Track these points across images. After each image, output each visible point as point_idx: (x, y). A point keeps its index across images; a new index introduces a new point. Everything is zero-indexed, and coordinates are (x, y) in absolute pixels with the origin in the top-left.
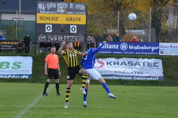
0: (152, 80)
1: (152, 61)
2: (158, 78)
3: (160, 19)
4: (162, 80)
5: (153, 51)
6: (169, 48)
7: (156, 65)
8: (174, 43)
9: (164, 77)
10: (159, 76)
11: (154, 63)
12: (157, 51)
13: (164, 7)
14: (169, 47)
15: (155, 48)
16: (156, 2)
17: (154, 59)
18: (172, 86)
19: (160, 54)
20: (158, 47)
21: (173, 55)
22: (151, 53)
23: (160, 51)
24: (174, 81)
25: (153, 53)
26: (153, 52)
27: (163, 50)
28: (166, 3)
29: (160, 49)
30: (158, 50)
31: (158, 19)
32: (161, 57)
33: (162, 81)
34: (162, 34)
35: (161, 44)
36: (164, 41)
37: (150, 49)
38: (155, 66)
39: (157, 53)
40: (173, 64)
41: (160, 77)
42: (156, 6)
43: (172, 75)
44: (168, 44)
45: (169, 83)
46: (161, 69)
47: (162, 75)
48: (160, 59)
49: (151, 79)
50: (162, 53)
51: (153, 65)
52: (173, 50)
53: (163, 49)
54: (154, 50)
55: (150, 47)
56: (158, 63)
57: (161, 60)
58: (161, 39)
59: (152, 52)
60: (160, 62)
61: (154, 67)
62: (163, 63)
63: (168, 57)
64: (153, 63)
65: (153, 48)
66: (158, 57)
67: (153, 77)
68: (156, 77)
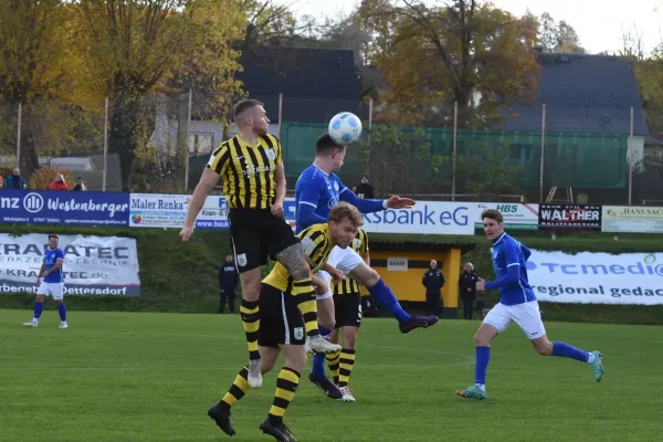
0: (110, 295)
1: (110, 242)
2: (124, 290)
3: (133, 129)
4: (137, 294)
5: (112, 215)
6: (156, 209)
7: (121, 253)
8: (170, 193)
9: (141, 286)
10: (129, 283)
11: (116, 250)
12: (125, 215)
13: (142, 98)
14: (157, 206)
15: (118, 207)
16: (123, 83)
17: (115, 237)
18: (163, 311)
19: (132, 224)
20: (126, 206)
21: (165, 226)
22: (107, 222)
23: (131, 216)
24: (168, 297)
25: (112, 222)
26: (114, 218)
27: (140, 212)
28: (149, 85)
29: (131, 209)
30: (127, 212)
31: (127, 127)
32: (135, 233)
33: (136, 298)
34: (138, 171)
35: (133, 196)
36: (142, 190)
37: (106, 209)
38: (117, 256)
39: (124, 222)
40: (166, 251)
41: (130, 288)
42: (120, 93)
43: (163, 280)
44: (153, 198)
45: (155, 302)
46: (134, 265)
47: (136, 281)
48: (132, 237)
49: (107, 291)
50: (137, 221)
51: (113, 254)
52: (166, 213)
53: (140, 209)
54: (116, 213)
55: (106, 205)
56: (126, 248)
57: (134, 241)
58: (134, 182)
59: (110, 219)
60: (131, 244)
61: (114, 260)
62: (140, 249)
63: (152, 232)
64: (113, 249)
65: (113, 209)
66: (124, 232)
67: (111, 287)
68: (121, 287)
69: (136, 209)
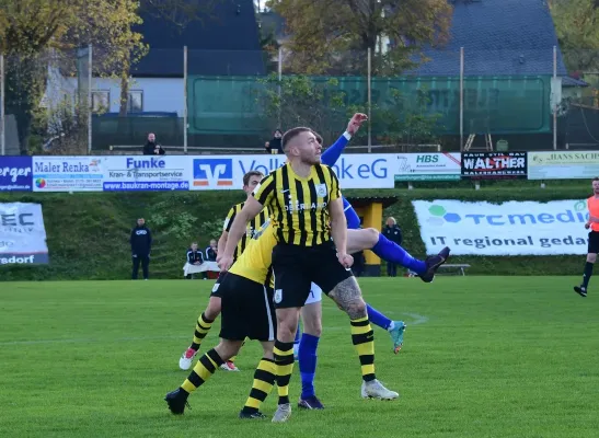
0: (16, 264)
1: (13, 209)
2: (31, 258)
3: (29, 88)
4: (46, 262)
5: (14, 180)
6: (61, 172)
7: (26, 219)
8: (74, 155)
9: (50, 253)
10: (36, 251)
11: (21, 216)
12: (27, 180)
13: (36, 55)
14: (62, 168)
15: (21, 172)
16: (16, 39)
17: (18, 203)
18: (74, 279)
19: (36, 189)
20: (28, 170)
21: (71, 190)
22: (9, 187)
23: (34, 180)
24: (77, 264)
25: (15, 187)
26: (15, 183)
27: (44, 176)
28: (43, 41)
29: (34, 173)
30: (30, 177)
31: (23, 86)
32: (39, 198)
33: (45, 267)
34: (35, 133)
35: (36, 159)
36: (40, 153)
37: (8, 173)
38: (22, 223)
39: (27, 187)
40: (74, 215)
41: (37, 256)
42: (14, 50)
43: (72, 247)
45: (65, 270)
46: (41, 232)
47: (44, 249)
48: (38, 202)
49: (14, 260)
50: (41, 185)
51: (17, 221)
52: (72, 176)
53: (44, 173)
54: (19, 177)
55: (7, 170)
56: (30, 215)
57: (39, 206)
58: (32, 144)
59: (12, 184)
60: (36, 209)
61: (19, 227)
62: (47, 215)
63: (58, 196)
64: (17, 215)
65: (15, 173)
66: (29, 198)
67: (18, 256)
68: (28, 255)
69: (40, 173)
